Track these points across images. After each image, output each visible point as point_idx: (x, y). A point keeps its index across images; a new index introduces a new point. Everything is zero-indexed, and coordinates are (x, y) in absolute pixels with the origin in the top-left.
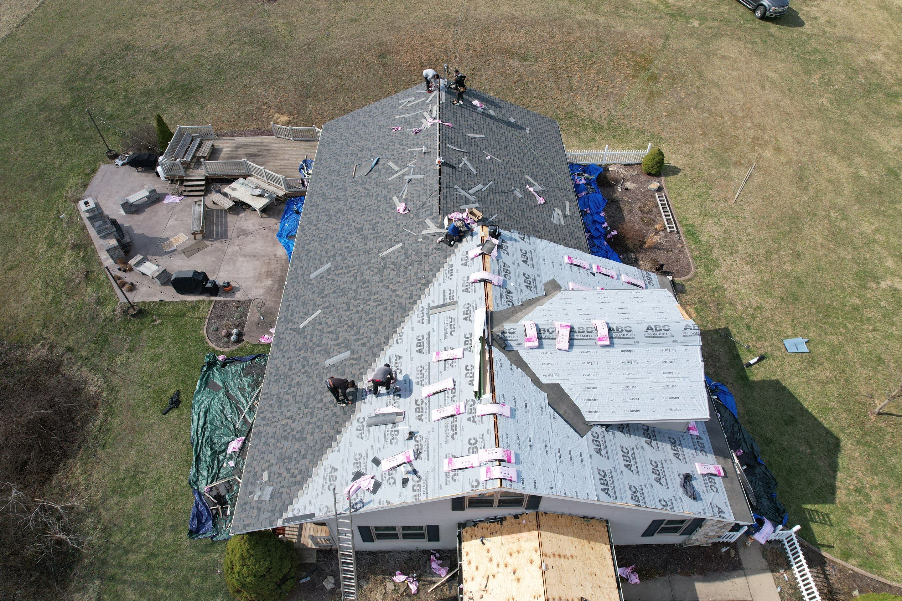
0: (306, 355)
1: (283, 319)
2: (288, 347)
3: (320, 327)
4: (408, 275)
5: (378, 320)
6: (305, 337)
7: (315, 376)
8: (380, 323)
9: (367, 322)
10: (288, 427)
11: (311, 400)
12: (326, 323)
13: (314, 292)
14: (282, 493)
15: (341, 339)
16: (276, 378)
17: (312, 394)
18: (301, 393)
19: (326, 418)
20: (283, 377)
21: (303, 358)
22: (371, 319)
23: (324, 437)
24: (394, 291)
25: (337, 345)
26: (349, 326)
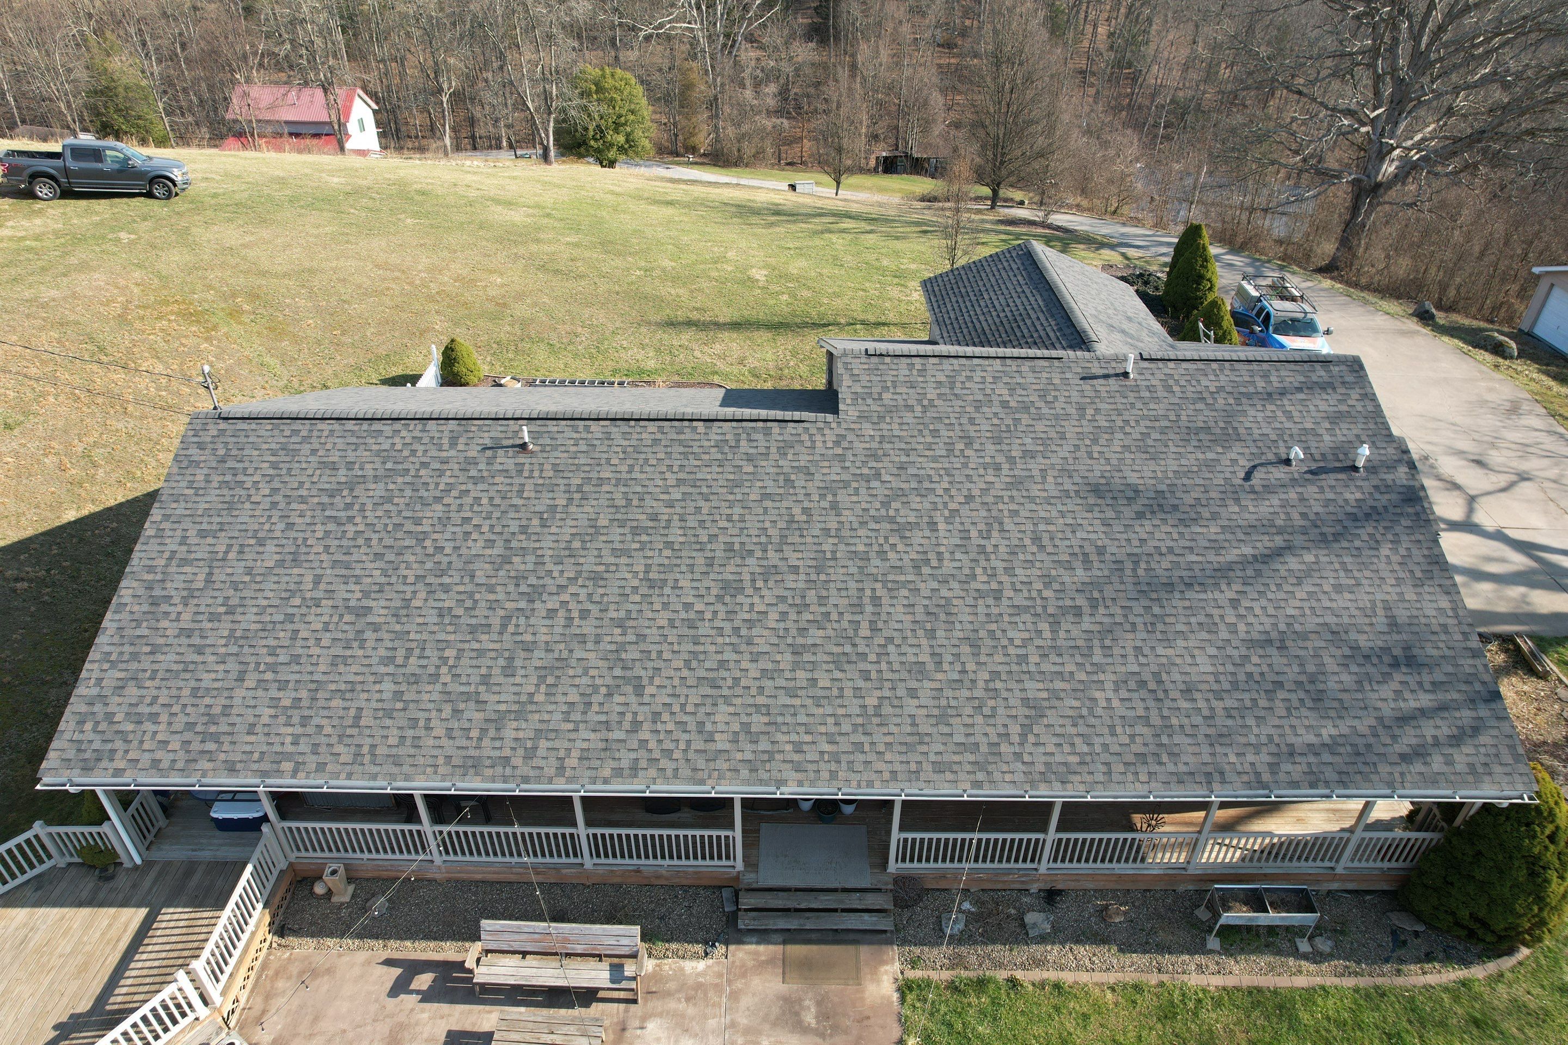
0: (1109, 686)
1: (980, 776)
2: (1078, 741)
3: (1034, 659)
4: (932, 472)
5: (1042, 527)
6: (1055, 695)
7: (1170, 652)
8: (1048, 522)
9: (1042, 547)
10: (1293, 696)
11: (1230, 651)
12: (1025, 643)
13: (913, 693)
14: (1433, 683)
15: (1081, 601)
16: (1165, 758)
17: (1212, 651)
18: (1211, 678)
19: (1271, 611)
20: (1165, 740)
21: (1116, 691)
22: (1036, 539)
23: (1312, 608)
24: (969, 498)
25: (1094, 607)
26: (1047, 585)
